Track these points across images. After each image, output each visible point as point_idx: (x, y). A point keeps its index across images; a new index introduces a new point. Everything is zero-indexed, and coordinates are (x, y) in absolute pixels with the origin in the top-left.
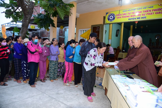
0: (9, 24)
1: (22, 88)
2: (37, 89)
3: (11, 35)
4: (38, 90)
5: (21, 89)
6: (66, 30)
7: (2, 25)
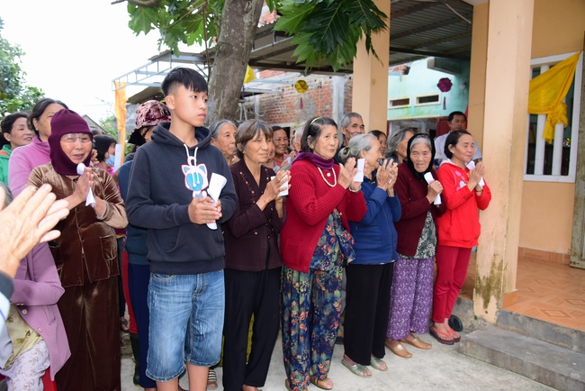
0: (142, 73)
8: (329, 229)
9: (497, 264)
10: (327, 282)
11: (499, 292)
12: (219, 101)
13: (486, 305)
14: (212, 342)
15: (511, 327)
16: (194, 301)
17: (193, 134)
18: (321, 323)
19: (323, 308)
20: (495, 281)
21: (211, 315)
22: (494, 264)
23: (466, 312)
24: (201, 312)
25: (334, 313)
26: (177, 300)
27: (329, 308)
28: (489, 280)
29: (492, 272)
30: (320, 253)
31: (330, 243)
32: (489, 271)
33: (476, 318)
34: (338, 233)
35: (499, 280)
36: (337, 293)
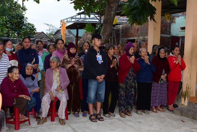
0: (74, 18)
1: (110, 124)
2: (134, 128)
3: (69, 35)
4: (136, 130)
5: (109, 126)
6: (174, 21)
7: (61, 21)
8: (130, 72)
9: (188, 87)
10: (130, 86)
11: (188, 96)
12: (104, 37)
13: (185, 101)
14: (102, 96)
15: (191, 107)
16: (98, 86)
17: (98, 48)
18: (128, 97)
19: (129, 93)
20: (187, 92)
21: (102, 90)
22: (187, 87)
23: (179, 103)
24: (100, 89)
25: (132, 94)
26: (94, 84)
27: (130, 93)
28: (186, 92)
29: (186, 90)
30: (127, 78)
31: (130, 76)
32: (185, 89)
33: (182, 105)
34: (133, 73)
35: (188, 92)
36: (133, 89)
